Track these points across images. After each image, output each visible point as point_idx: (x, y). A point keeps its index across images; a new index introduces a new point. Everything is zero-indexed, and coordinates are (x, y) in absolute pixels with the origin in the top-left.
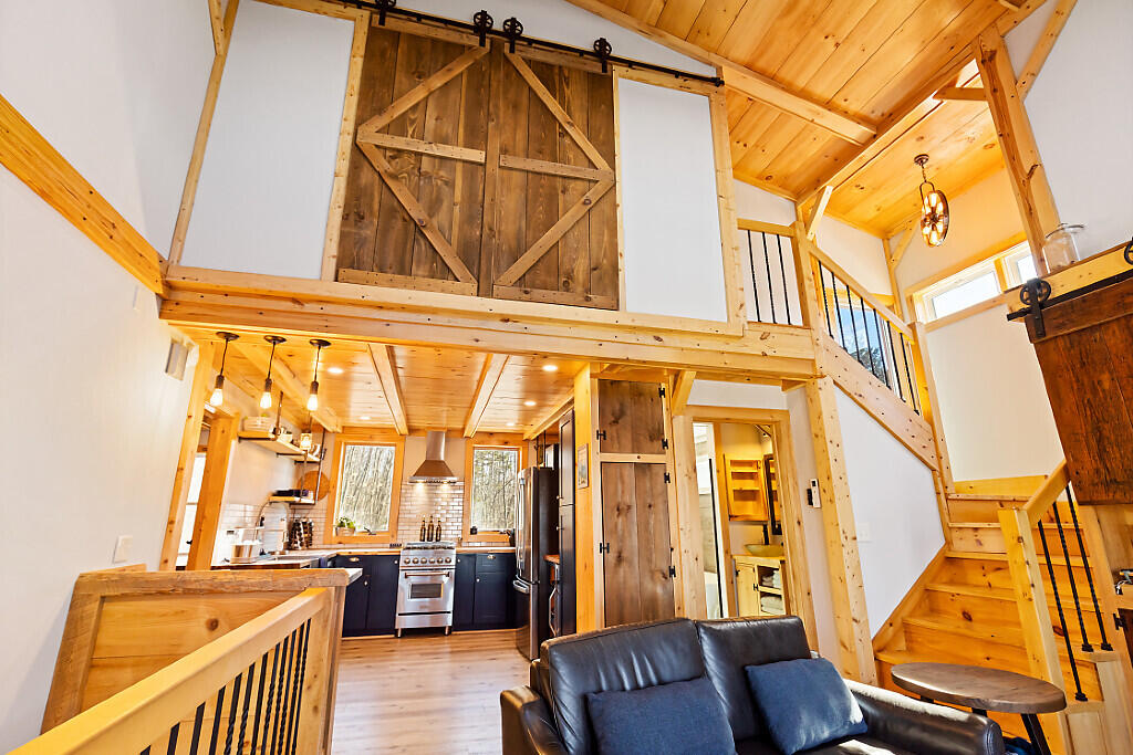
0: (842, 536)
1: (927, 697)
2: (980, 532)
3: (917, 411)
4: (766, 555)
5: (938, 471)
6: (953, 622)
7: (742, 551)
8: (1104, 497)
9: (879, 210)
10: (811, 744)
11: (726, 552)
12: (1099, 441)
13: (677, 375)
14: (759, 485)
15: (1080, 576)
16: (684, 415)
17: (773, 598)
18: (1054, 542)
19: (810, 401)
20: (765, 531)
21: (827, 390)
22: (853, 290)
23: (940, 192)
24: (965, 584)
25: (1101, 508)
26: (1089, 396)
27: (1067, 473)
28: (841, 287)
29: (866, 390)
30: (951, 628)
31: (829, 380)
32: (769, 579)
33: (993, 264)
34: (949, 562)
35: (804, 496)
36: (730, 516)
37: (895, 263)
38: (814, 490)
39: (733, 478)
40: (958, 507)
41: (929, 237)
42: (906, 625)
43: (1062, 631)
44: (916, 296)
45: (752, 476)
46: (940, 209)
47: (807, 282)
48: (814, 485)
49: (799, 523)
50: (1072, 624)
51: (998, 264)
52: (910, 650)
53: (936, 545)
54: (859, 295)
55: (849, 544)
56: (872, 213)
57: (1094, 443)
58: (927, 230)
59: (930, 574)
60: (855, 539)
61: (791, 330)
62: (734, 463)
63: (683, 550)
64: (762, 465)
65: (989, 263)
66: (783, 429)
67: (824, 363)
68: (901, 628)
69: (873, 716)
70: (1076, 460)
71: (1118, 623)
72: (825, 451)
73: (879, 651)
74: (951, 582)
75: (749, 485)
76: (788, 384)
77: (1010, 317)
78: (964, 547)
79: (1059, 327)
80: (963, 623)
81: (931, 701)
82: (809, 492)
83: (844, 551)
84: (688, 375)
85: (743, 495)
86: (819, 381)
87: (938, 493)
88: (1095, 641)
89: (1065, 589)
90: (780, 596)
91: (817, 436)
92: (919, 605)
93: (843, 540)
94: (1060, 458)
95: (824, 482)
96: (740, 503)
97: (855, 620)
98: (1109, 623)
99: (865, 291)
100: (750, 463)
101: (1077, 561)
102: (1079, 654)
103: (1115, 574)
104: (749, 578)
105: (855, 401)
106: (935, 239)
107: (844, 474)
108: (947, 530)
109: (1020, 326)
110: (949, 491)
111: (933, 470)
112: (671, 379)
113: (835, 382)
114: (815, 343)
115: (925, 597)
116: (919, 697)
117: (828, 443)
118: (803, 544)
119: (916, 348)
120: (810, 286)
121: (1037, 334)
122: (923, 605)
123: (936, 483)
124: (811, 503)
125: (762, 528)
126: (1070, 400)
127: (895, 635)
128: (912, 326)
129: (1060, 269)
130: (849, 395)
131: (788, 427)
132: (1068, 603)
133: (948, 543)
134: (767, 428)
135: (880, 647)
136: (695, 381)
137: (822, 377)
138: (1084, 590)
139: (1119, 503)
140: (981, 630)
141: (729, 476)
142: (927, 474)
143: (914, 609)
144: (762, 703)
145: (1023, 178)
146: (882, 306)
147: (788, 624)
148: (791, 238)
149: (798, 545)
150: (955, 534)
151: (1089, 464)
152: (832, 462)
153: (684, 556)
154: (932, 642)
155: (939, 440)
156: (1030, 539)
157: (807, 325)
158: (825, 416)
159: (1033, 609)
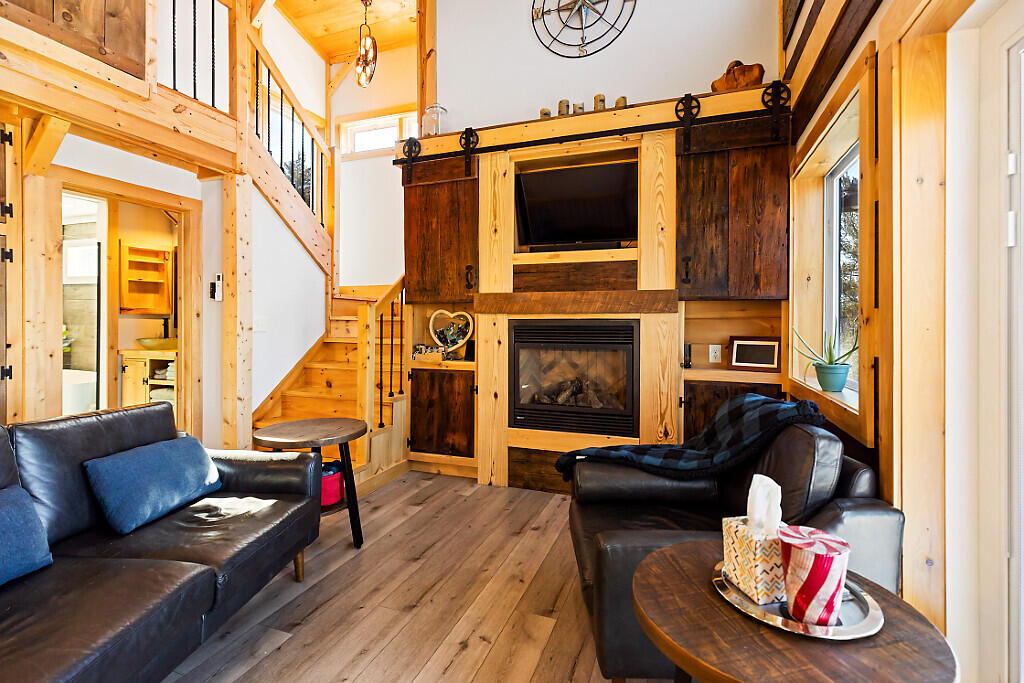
0: (239, 327)
1: (278, 448)
2: (350, 323)
3: (323, 225)
4: (162, 348)
5: (329, 277)
6: (319, 390)
7: (132, 345)
8: (418, 299)
9: (326, 30)
10: (156, 516)
11: (111, 348)
12: (423, 263)
13: (37, 120)
14: (164, 278)
15: (397, 350)
16: (46, 176)
17: (165, 390)
18: (387, 329)
19: (227, 195)
20: (166, 325)
21: (243, 188)
22: (286, 97)
23: (373, 39)
24: (333, 361)
25: (416, 306)
26: (425, 232)
27: (404, 282)
28: (275, 89)
29: (283, 197)
30: (316, 394)
31: (248, 178)
32: (163, 371)
33: (398, 120)
34: (326, 345)
35: (207, 289)
36: (122, 309)
37: (332, 89)
38: (219, 284)
39: (130, 268)
40: (339, 304)
41: (359, 75)
42: (283, 397)
43: (380, 386)
44: (343, 126)
45: (156, 267)
46: (371, 55)
47: (239, 68)
48: (219, 279)
49: (198, 315)
50: (386, 381)
51: (401, 120)
52: (284, 415)
53: (318, 333)
54: (291, 103)
55: (245, 335)
56: (320, 32)
57: (420, 264)
58: (359, 69)
59: (311, 356)
60: (251, 329)
61: (213, 114)
62: (133, 251)
63: (28, 345)
64: (170, 257)
65: (395, 118)
66: (193, 220)
67: (244, 158)
68: (281, 399)
69: (229, 475)
70: (410, 274)
71: (410, 377)
72: (234, 247)
73: (258, 420)
74: (324, 361)
75: (151, 277)
76: (205, 172)
77: (395, 162)
78: (338, 335)
79: (419, 179)
80: (325, 390)
81: (280, 451)
82: (213, 285)
83: (239, 340)
84: (54, 124)
85: (141, 287)
86: (238, 177)
87: (327, 294)
88: (396, 390)
89: (387, 359)
90: (172, 387)
91: (227, 231)
92: (297, 381)
93: (239, 330)
94: (401, 272)
95: (228, 277)
96: (136, 295)
97: (240, 399)
98: (406, 376)
99: (299, 104)
100: (156, 254)
101: (397, 341)
102: (386, 399)
103: (414, 347)
104: (138, 371)
105: (271, 204)
106: (363, 80)
107: (250, 271)
108: (329, 321)
109: (398, 170)
110: (335, 292)
111: (327, 275)
112: (27, 122)
113: (254, 182)
114: (240, 137)
115: (304, 374)
116: (271, 449)
117: (238, 239)
118: (199, 335)
119: (332, 169)
120: (243, 74)
121: (407, 180)
122: (300, 380)
123: (327, 285)
124: (213, 296)
125: (162, 321)
126: (415, 232)
127: (274, 406)
128: (332, 150)
129: (428, 136)
130: (266, 197)
131: (199, 219)
132: (386, 368)
133: (328, 331)
134: (175, 215)
135: (259, 418)
136: (68, 135)
137: (241, 173)
138: (396, 359)
139: (424, 303)
140: (336, 392)
141: (125, 265)
142: (323, 276)
143: (293, 384)
144: (102, 493)
145: (424, 56)
146: (312, 124)
147: (155, 411)
148: (230, 9)
149: (194, 337)
150: (333, 325)
151: (416, 277)
152: (239, 257)
153: (30, 354)
154: (300, 407)
155: (335, 253)
156: (374, 328)
157: (233, 114)
158: (239, 214)
159: (365, 374)
